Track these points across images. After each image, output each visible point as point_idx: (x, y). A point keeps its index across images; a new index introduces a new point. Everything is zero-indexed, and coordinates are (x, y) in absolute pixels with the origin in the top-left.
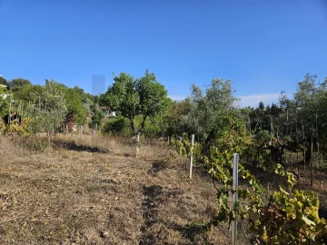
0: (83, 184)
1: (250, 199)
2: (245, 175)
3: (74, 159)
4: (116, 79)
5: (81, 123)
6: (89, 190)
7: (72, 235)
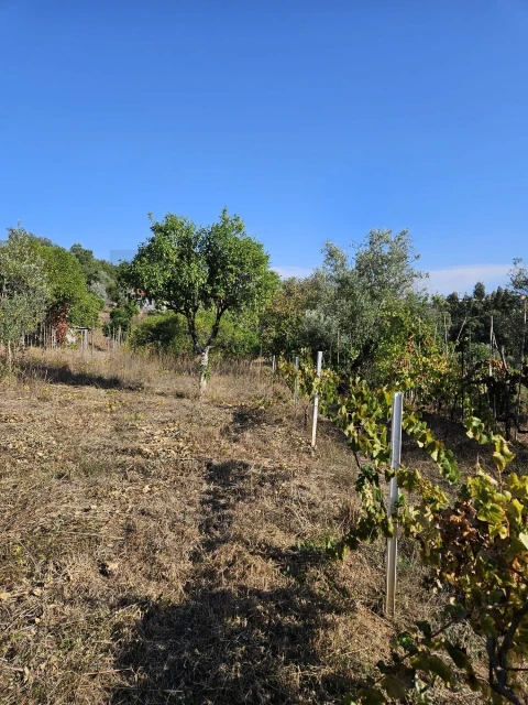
0: (75, 459)
1: (422, 492)
2: (423, 439)
3: (63, 404)
4: (156, 229)
5: (85, 326)
6: (87, 471)
7: (38, 570)
